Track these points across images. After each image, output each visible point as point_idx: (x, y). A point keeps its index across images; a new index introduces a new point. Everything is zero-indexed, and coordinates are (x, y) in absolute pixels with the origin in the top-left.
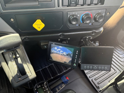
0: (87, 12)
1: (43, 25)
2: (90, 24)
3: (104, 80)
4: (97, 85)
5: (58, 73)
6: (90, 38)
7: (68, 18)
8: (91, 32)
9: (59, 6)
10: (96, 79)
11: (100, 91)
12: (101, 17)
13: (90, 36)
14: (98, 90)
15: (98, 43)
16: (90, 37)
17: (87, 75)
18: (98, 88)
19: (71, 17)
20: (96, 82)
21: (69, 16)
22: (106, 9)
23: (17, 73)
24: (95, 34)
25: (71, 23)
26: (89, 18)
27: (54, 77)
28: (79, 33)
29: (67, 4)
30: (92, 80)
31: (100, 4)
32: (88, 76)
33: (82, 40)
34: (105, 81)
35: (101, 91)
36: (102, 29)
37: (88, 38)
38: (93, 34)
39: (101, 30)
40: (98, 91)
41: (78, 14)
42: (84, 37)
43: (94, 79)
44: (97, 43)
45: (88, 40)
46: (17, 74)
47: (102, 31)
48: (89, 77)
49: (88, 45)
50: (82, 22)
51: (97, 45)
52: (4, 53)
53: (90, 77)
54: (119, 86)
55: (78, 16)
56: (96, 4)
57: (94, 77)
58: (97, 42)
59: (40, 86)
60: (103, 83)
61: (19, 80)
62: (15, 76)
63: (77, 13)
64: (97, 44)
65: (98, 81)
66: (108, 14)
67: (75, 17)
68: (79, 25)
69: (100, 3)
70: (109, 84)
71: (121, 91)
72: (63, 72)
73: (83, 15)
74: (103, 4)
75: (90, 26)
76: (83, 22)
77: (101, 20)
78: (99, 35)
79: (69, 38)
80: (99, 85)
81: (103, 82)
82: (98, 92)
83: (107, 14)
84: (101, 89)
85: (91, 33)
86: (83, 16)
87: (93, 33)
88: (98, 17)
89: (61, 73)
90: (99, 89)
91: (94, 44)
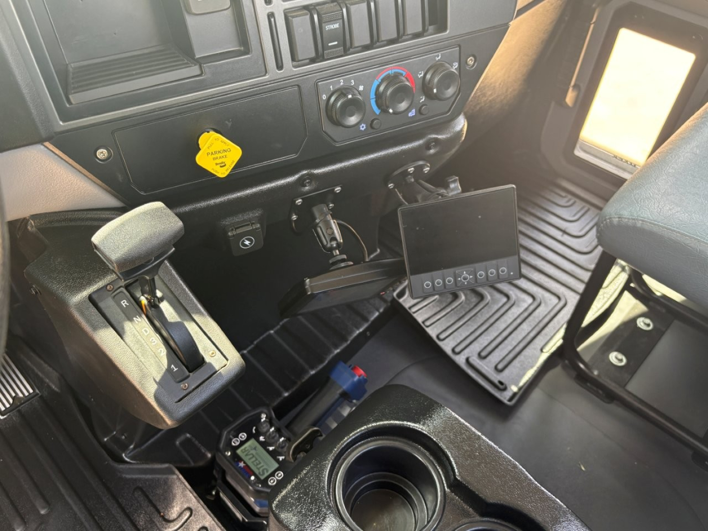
0: (391, 70)
1: (235, 153)
2: (410, 115)
3: (518, 349)
4: (495, 377)
5: (306, 367)
6: (419, 169)
7: (323, 105)
8: (421, 142)
9: (280, 66)
10: (483, 354)
11: (510, 400)
12: (449, 78)
13: (421, 163)
14: (504, 397)
15: (458, 184)
16: (422, 167)
17: (440, 344)
18: (502, 387)
19: (333, 99)
20: (487, 367)
21: (324, 97)
22: (460, 46)
23: (169, 366)
24: (437, 149)
25: (337, 123)
26: (403, 92)
27: (294, 389)
28: (373, 160)
29: (313, 55)
30: (467, 360)
31: (431, 29)
32: (447, 346)
33: (391, 186)
34: (525, 353)
35: (515, 394)
36: (461, 124)
37: (411, 170)
38: (432, 151)
39: (458, 128)
40: (502, 398)
41: (359, 81)
42: (396, 173)
43: (476, 355)
44: (452, 186)
45: (416, 181)
46: (169, 370)
47: (462, 130)
48: (453, 350)
49: (419, 197)
50: (377, 111)
51: (455, 192)
52: (95, 297)
53: (457, 350)
54: (587, 358)
55: (361, 88)
56: (417, 36)
57: (476, 347)
58: (454, 181)
59: (243, 436)
60: (516, 363)
61: (185, 393)
62: (163, 378)
63: (355, 79)
64: (455, 187)
65: (495, 358)
66: (471, 61)
67: (350, 96)
68: (372, 127)
69: (430, 25)
70: (544, 357)
71: (599, 375)
72: (331, 356)
73: (376, 83)
74: (443, 27)
75: (413, 120)
76: (384, 111)
77: (451, 91)
78: (454, 151)
79: (337, 185)
80: (503, 377)
81: (518, 359)
82: (506, 401)
83: (466, 62)
84: (515, 389)
85: (420, 146)
86: (379, 86)
87: (429, 149)
88: (436, 80)
89: (322, 362)
90: (505, 389)
91: (443, 191)
